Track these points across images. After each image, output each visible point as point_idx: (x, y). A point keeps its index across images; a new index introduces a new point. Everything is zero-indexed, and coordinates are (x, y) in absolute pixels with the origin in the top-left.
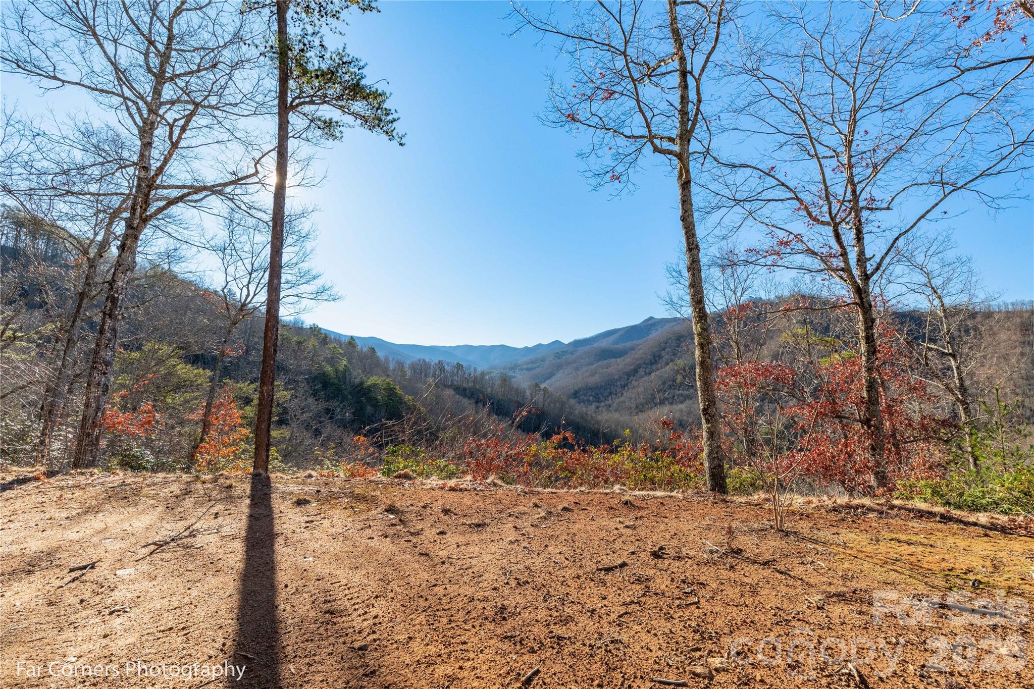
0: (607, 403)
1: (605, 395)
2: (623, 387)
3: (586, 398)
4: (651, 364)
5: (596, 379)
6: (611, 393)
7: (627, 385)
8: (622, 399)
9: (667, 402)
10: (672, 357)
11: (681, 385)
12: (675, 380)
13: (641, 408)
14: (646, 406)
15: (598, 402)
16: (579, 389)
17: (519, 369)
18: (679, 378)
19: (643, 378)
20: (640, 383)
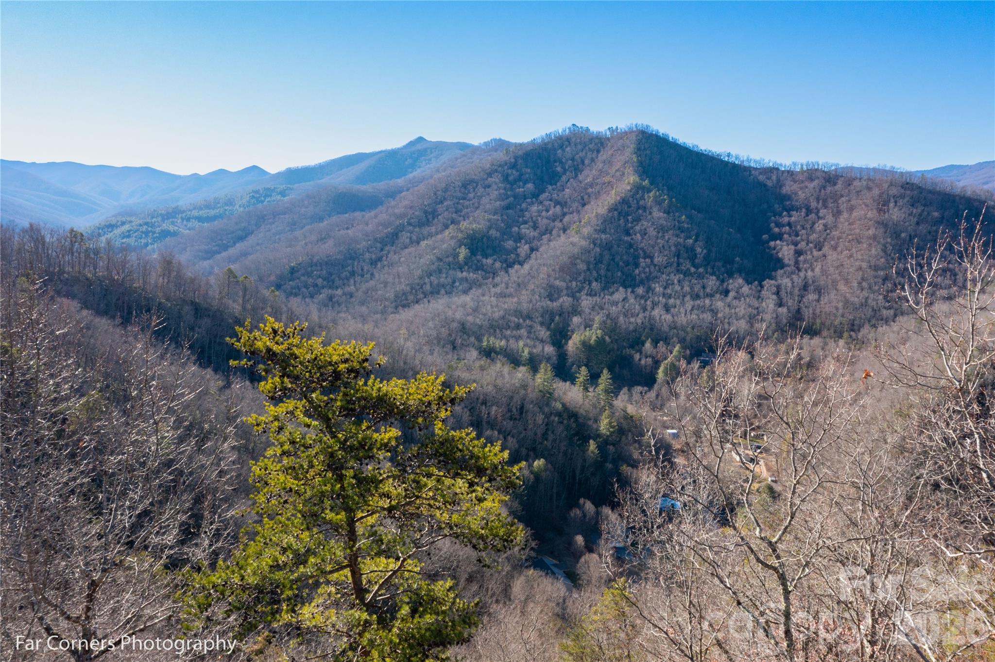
0: (347, 289)
1: (343, 275)
2: (374, 263)
3: (310, 281)
4: (421, 224)
5: (328, 249)
6: (353, 274)
7: (380, 259)
8: (372, 283)
9: (443, 291)
10: (454, 216)
11: (466, 264)
12: (456, 256)
13: (402, 302)
14: (411, 298)
15: (330, 288)
16: (300, 264)
17: (183, 219)
18: (463, 252)
19: (407, 251)
20: (403, 259)
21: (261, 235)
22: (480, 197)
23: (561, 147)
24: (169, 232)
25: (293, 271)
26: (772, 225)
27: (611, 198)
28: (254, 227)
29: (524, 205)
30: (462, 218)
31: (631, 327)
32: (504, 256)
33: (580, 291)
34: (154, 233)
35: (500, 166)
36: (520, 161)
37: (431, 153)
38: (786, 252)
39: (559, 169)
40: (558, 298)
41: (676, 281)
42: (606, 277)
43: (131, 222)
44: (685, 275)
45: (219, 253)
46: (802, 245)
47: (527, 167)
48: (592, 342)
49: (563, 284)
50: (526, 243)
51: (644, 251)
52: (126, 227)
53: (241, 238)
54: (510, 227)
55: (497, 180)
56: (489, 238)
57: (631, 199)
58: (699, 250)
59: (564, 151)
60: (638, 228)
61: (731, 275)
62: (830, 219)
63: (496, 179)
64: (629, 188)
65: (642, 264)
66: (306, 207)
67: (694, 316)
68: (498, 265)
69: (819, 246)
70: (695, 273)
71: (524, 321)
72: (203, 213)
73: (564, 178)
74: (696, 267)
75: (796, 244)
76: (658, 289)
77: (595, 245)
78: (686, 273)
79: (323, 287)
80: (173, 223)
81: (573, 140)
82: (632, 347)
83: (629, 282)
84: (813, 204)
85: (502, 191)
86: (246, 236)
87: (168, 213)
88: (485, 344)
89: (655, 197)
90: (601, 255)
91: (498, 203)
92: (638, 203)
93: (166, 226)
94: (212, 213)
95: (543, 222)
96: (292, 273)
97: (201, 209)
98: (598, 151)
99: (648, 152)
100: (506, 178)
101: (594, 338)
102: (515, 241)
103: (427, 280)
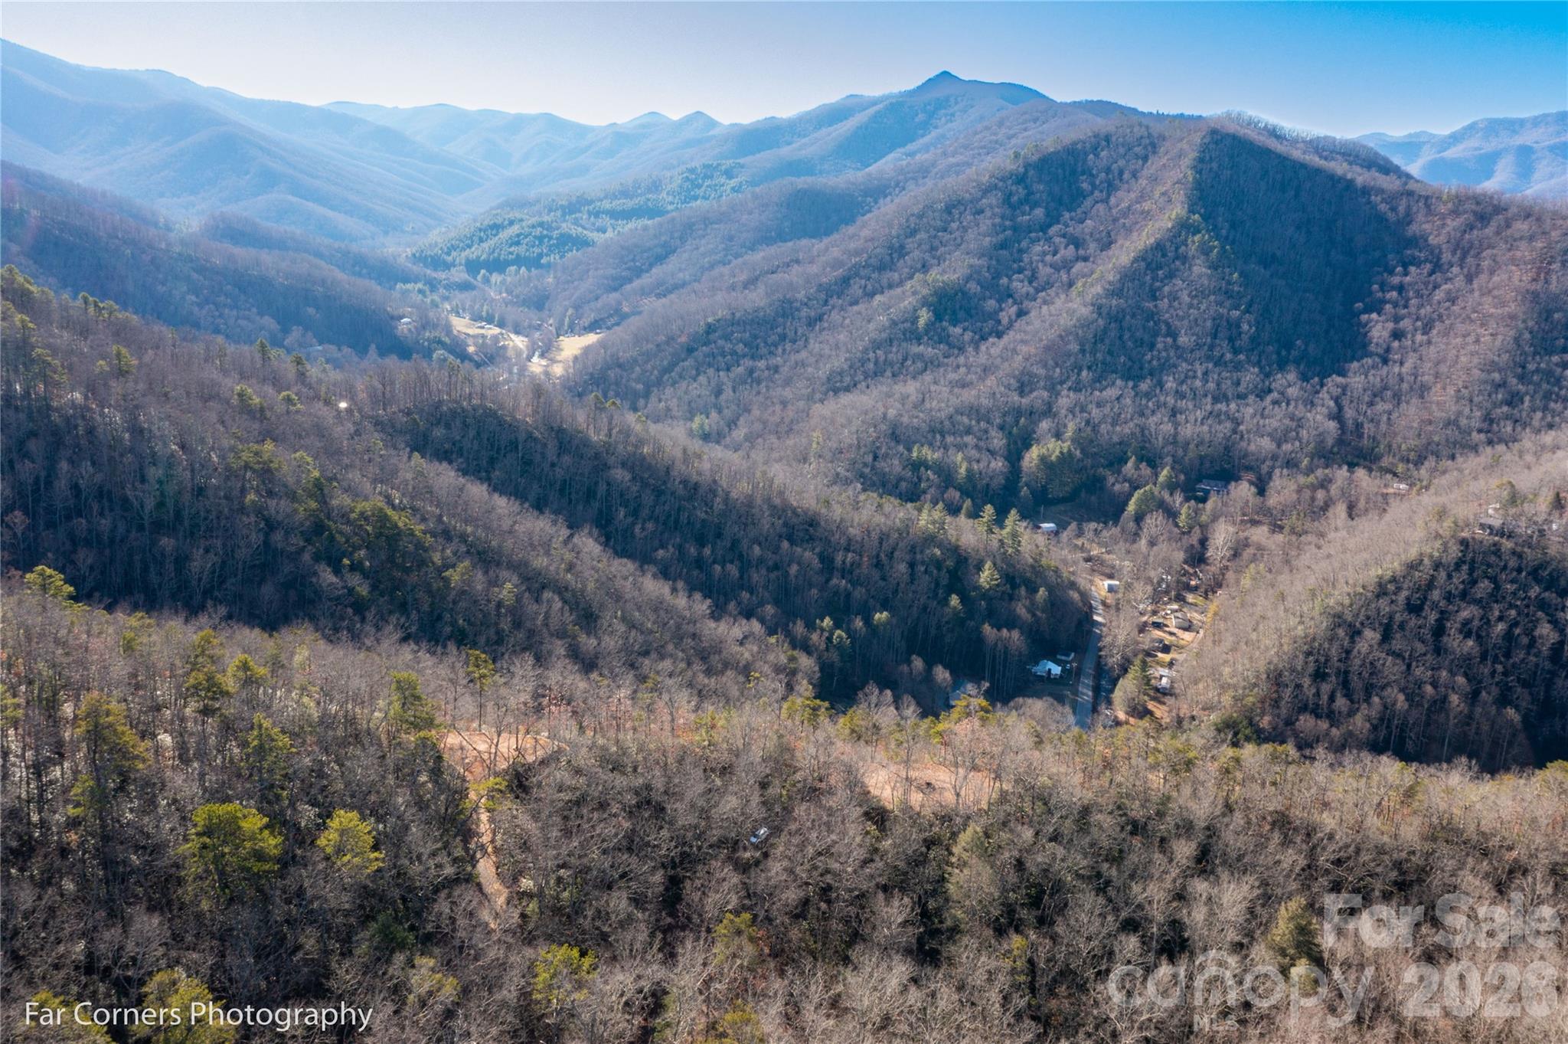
0: (773, 361)
1: (770, 341)
2: (811, 323)
3: (729, 346)
4: (882, 267)
5: (756, 299)
6: (783, 338)
7: (820, 318)
8: (804, 354)
9: (888, 373)
10: (927, 256)
11: (927, 332)
12: (915, 320)
13: (837, 385)
14: (847, 379)
15: (753, 358)
16: (718, 321)
17: (590, 213)
18: (924, 317)
19: (855, 308)
20: (847, 321)
21: (685, 256)
22: (965, 229)
23: (1095, 150)
24: (570, 236)
25: (710, 329)
26: (1375, 287)
27: (1143, 238)
28: (678, 242)
29: (1024, 244)
30: (935, 261)
31: (1115, 439)
32: (979, 324)
33: (1062, 383)
34: (550, 238)
35: (1003, 179)
36: (1031, 173)
37: (956, 103)
38: (1379, 330)
39: (1085, 186)
40: (1031, 392)
41: (1199, 374)
42: (1104, 363)
43: (521, 220)
44: (1216, 365)
45: (630, 281)
46: (1405, 324)
47: (1040, 181)
48: (1053, 458)
49: (1042, 372)
50: (1015, 303)
51: (1168, 325)
52: (515, 229)
53: (660, 259)
54: (997, 276)
55: (994, 202)
56: (964, 293)
57: (1168, 244)
58: (1245, 327)
59: (1097, 156)
60: (1166, 289)
61: (1282, 366)
62: (1459, 282)
63: (993, 199)
64: (1170, 225)
65: (1160, 346)
66: (750, 213)
67: (1205, 428)
68: (968, 336)
69: (1427, 329)
70: (1231, 361)
71: (978, 422)
72: (618, 204)
73: (1088, 202)
74: (1236, 352)
75: (1397, 319)
76: (1170, 384)
77: (1100, 314)
78: (1219, 362)
79: (744, 356)
80: (576, 222)
81: (1114, 139)
82: (1110, 465)
83: (1133, 374)
84: (1446, 257)
85: (998, 220)
86: (666, 256)
87: (570, 204)
88: (915, 454)
89: (1202, 243)
90: (1105, 331)
91: (988, 239)
92: (1177, 249)
93: (568, 227)
94: (630, 204)
95: (1044, 271)
96: (708, 333)
97: (615, 197)
98: (1145, 159)
99: (1215, 165)
100: (1007, 200)
101: (1057, 453)
102: (1000, 301)
103: (871, 355)
